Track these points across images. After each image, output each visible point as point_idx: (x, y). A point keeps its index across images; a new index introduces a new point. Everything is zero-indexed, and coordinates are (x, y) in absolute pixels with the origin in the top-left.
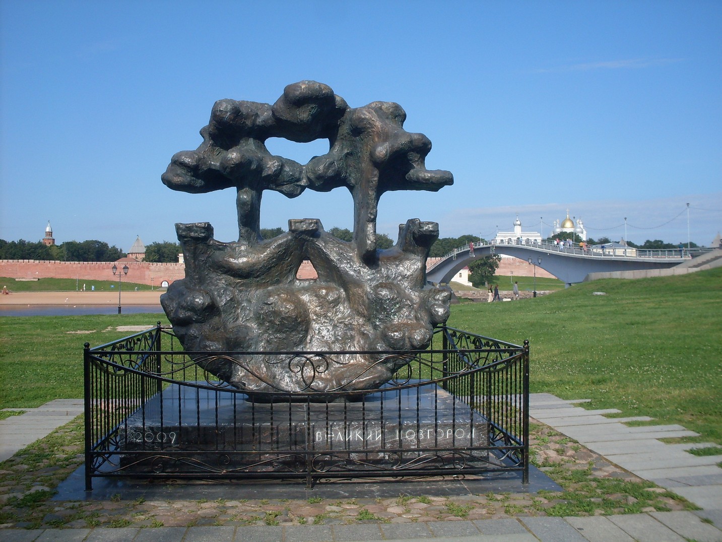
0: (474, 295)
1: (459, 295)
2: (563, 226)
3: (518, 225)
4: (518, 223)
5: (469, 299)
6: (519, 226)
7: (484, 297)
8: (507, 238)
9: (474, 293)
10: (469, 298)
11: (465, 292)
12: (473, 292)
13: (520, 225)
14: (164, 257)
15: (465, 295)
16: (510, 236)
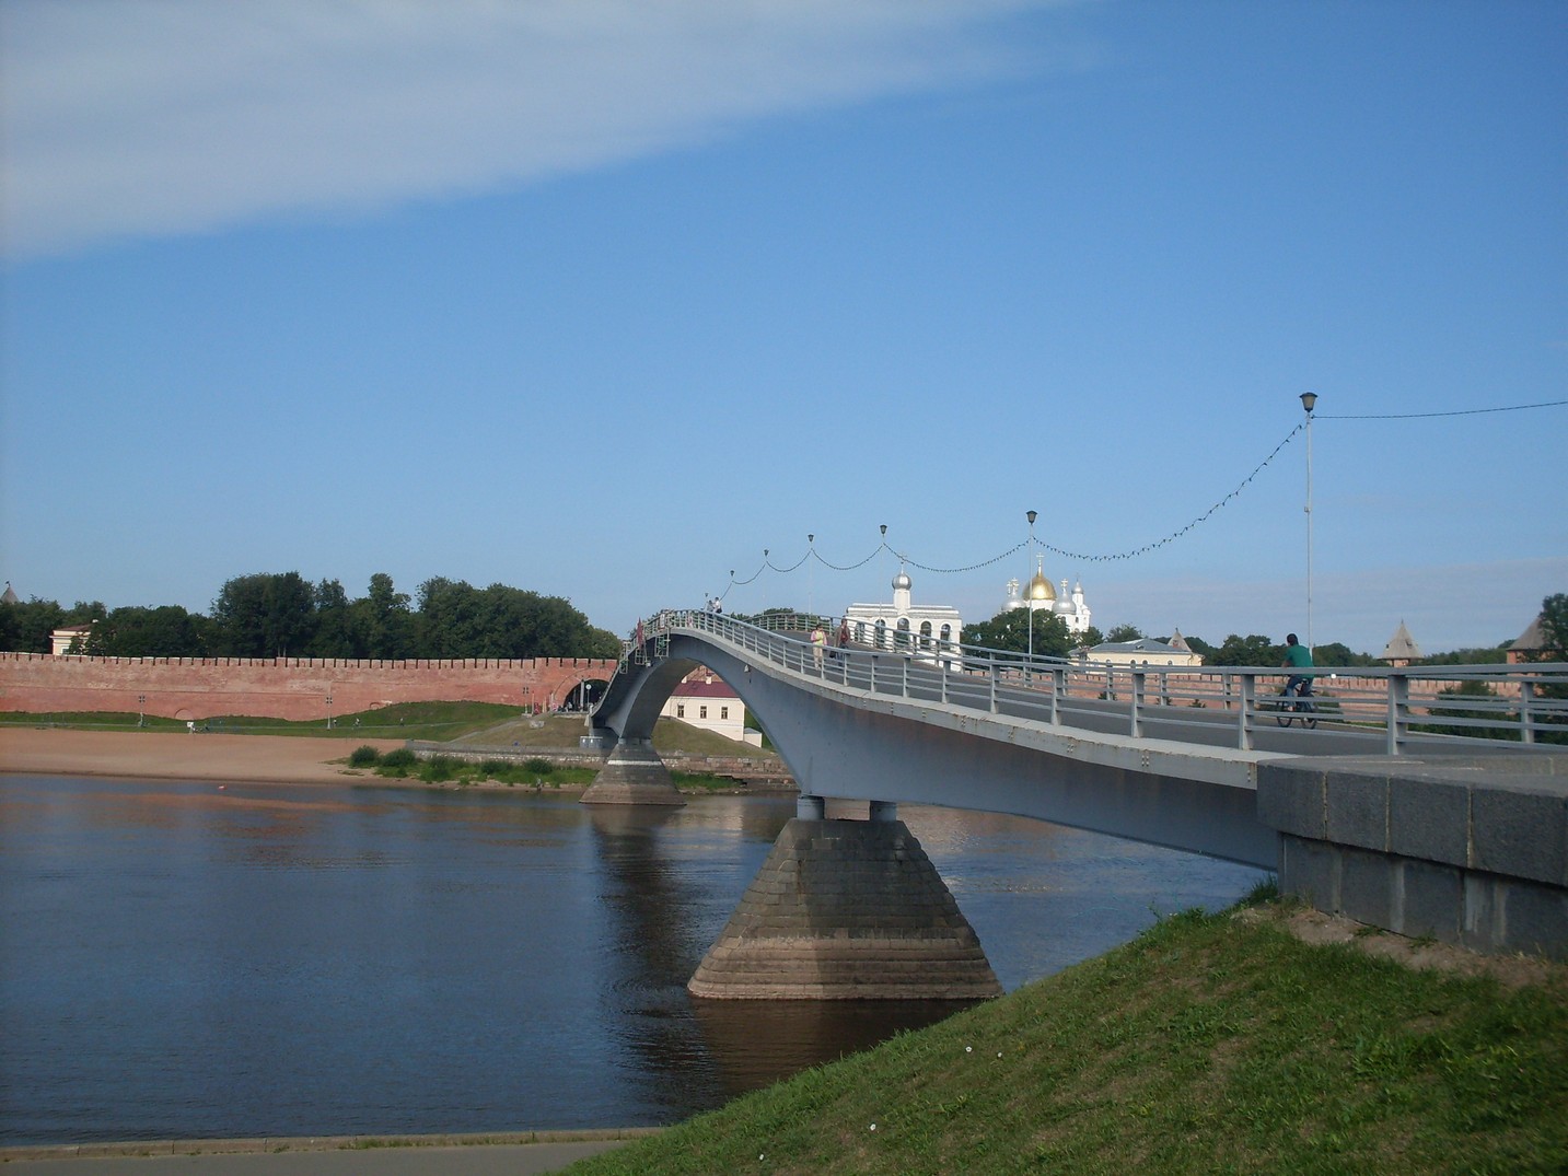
0: (748, 769)
1: (709, 769)
2: (1026, 595)
3: (903, 587)
4: (904, 581)
5: (735, 780)
6: (903, 591)
7: (775, 776)
8: (873, 621)
9: (749, 764)
10: (735, 776)
11: (724, 760)
12: (747, 761)
13: (908, 587)
14: (19, 637)
15: (722, 768)
16: (881, 614)
